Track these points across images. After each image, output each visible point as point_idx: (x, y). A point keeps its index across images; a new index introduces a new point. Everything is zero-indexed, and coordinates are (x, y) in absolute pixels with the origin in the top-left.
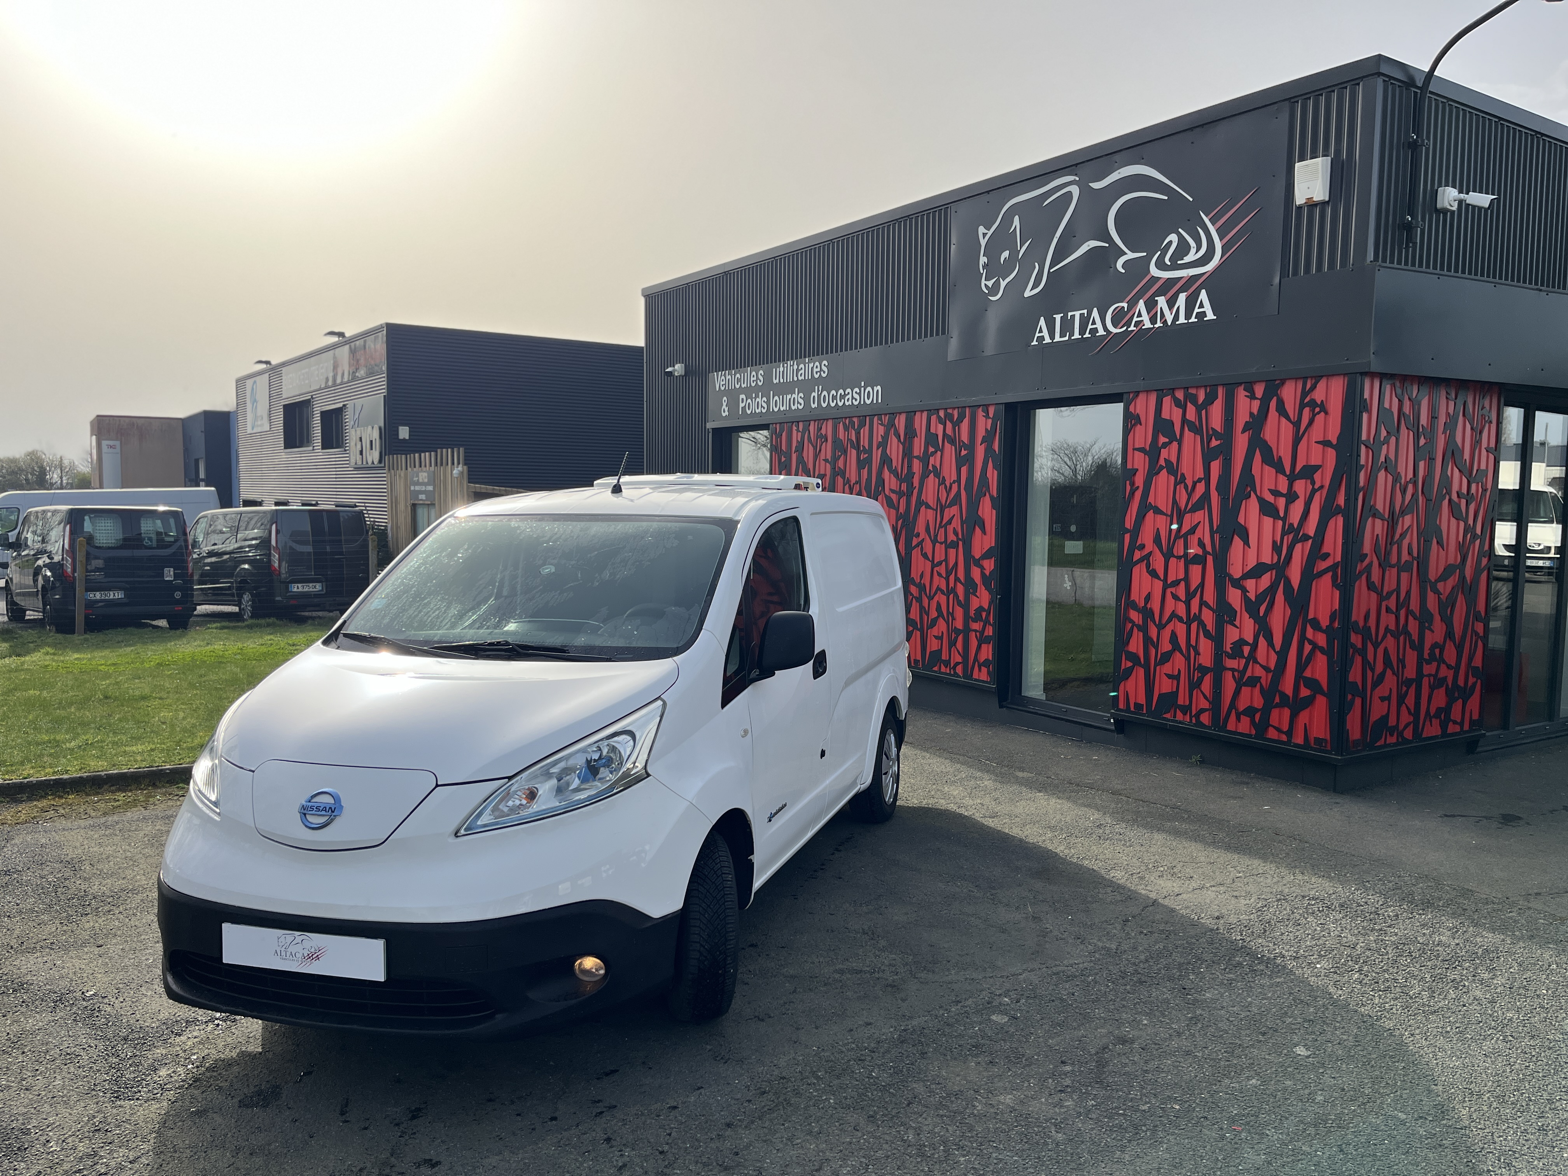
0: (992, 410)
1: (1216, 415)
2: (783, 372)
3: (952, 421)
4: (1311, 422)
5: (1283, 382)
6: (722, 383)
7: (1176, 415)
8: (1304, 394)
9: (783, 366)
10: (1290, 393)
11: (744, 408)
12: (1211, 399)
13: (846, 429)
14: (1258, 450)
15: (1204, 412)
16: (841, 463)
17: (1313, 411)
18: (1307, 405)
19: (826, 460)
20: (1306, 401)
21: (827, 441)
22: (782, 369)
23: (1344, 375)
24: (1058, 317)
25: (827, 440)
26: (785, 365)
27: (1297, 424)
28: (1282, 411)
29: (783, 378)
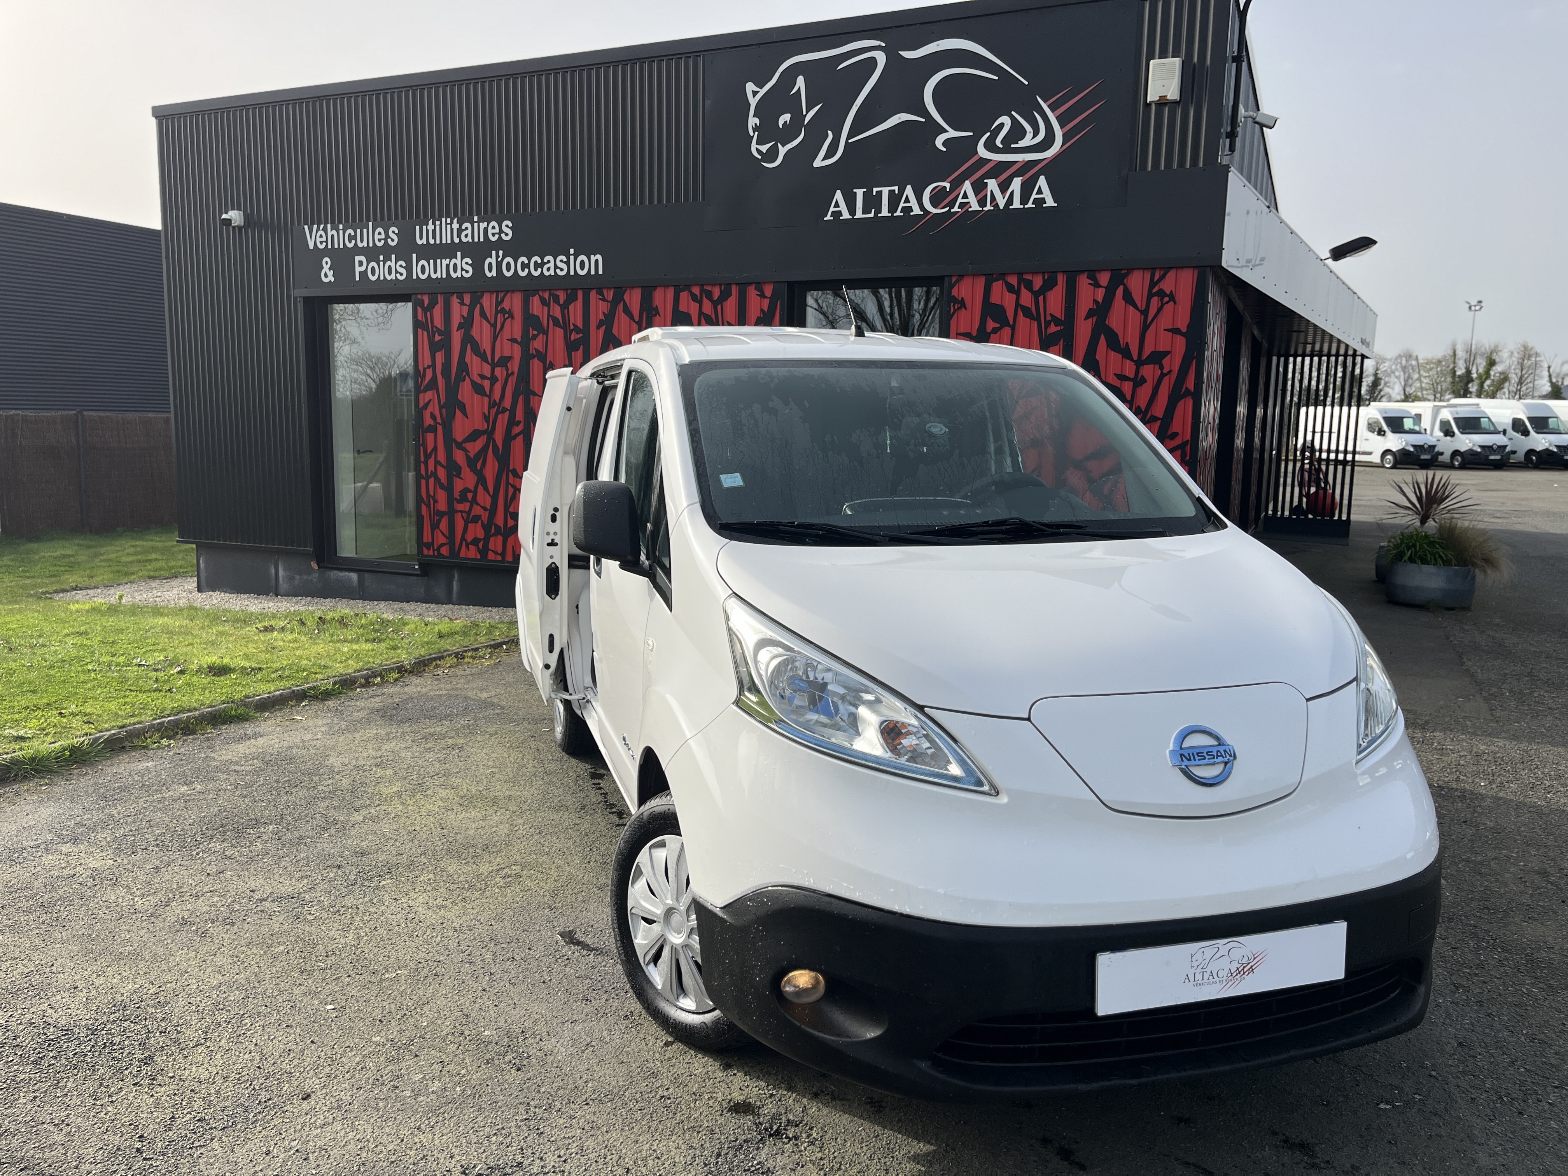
0: (768, 290)
1: (1055, 301)
2: (434, 231)
3: (710, 299)
4: (1160, 310)
5: (1130, 271)
6: (319, 239)
7: (1008, 301)
8: (1153, 284)
9: (434, 223)
10: (1137, 283)
11: (363, 274)
12: (1049, 284)
13: (543, 302)
14: (1102, 336)
15: (1041, 298)
16: (537, 344)
17: (1162, 300)
18: (1156, 294)
19: (513, 340)
20: (1154, 291)
21: (513, 318)
22: (431, 227)
23: (1194, 267)
24: (860, 193)
25: (512, 316)
26: (438, 223)
27: (1145, 312)
28: (1128, 298)
29: (434, 237)
